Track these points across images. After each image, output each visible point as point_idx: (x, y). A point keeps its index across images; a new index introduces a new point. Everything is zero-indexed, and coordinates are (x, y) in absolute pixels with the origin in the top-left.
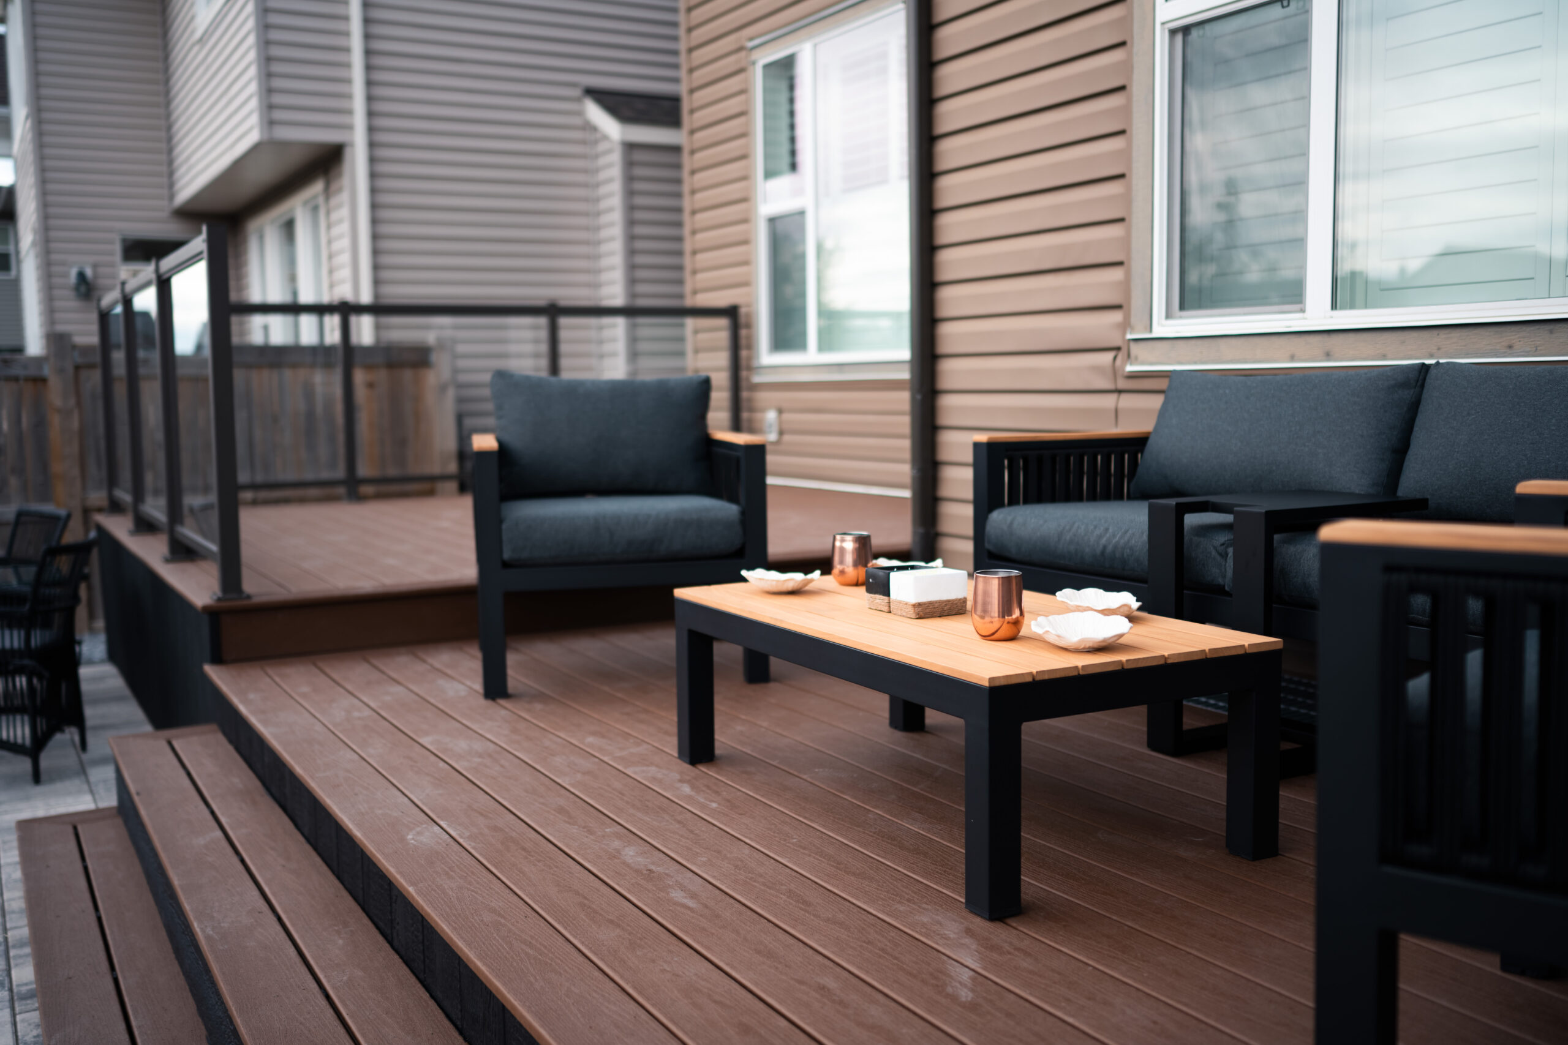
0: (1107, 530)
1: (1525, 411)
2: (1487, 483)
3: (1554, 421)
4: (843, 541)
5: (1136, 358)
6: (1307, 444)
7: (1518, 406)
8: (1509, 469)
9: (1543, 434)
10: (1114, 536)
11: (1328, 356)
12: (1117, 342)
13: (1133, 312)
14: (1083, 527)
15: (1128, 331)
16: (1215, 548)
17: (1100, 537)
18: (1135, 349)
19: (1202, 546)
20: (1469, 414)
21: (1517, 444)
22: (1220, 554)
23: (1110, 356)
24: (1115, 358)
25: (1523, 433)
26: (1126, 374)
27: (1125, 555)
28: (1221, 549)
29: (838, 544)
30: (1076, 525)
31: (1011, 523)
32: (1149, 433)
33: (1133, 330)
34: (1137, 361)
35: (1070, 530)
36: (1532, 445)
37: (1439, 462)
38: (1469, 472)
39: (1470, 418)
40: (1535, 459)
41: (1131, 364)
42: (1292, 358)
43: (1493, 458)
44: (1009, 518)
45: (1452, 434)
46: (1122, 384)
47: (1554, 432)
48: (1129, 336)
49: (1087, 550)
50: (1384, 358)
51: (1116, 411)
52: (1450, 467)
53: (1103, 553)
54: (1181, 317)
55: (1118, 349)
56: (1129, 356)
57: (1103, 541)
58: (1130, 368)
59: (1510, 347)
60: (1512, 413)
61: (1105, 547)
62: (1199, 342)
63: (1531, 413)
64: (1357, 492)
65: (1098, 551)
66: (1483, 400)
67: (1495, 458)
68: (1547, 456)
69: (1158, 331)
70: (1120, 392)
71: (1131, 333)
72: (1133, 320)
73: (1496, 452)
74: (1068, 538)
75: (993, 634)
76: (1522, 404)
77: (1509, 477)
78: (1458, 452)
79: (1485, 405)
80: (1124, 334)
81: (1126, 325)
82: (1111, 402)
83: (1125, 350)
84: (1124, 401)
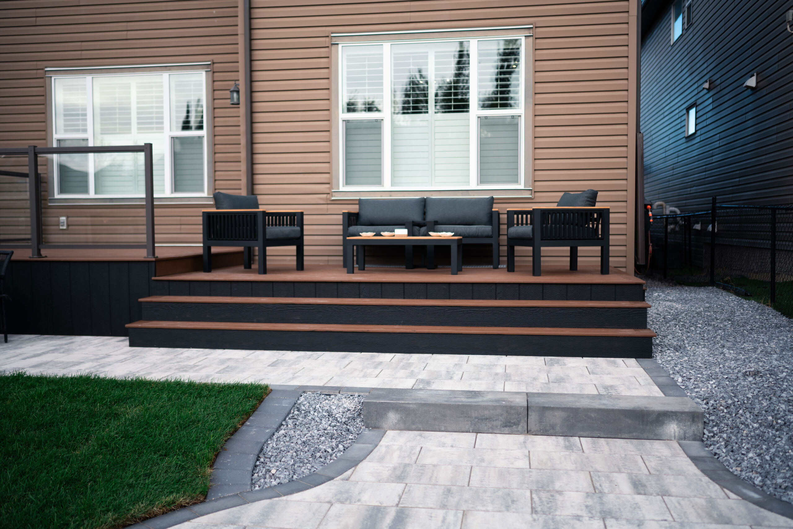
6: (408, 212)
7: (450, 205)
8: (451, 215)
11: (391, 196)
12: (328, 192)
13: (333, 185)
18: (334, 194)
20: (441, 206)
21: (452, 211)
24: (327, 196)
25: (453, 209)
26: (331, 200)
32: (359, 212)
33: (333, 189)
34: (334, 196)
36: (455, 211)
37: (436, 215)
40: (456, 213)
42: (381, 196)
45: (438, 210)
46: (329, 202)
48: (332, 191)
50: (404, 196)
52: (439, 216)
54: (347, 187)
55: (329, 194)
58: (333, 198)
59: (432, 195)
63: (453, 206)
66: (443, 204)
69: (341, 190)
70: (328, 204)
72: (333, 187)
73: (448, 212)
78: (440, 213)
81: (331, 188)
82: (325, 207)
83: (331, 194)
84: (330, 206)
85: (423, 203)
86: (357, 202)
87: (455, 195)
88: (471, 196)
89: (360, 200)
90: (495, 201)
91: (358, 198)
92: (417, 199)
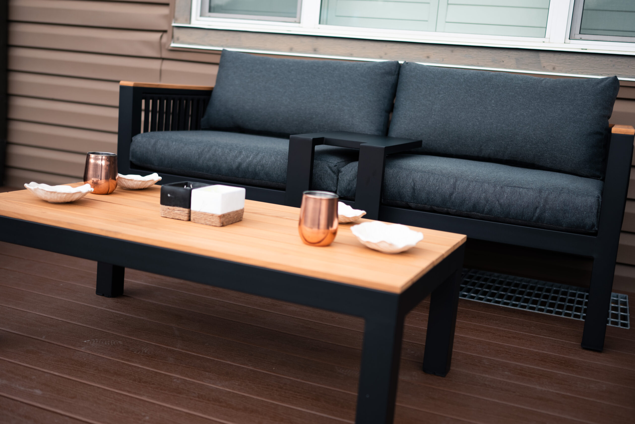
0: (240, 153)
1: (475, 95)
2: (453, 133)
3: (493, 101)
4: (96, 159)
5: (178, 39)
6: (337, 103)
7: (470, 92)
8: (468, 127)
9: (488, 108)
10: (247, 157)
11: (315, 51)
12: (165, 28)
13: (177, 9)
14: (220, 150)
15: (173, 21)
16: (330, 168)
17: (236, 157)
18: (177, 33)
19: (320, 166)
20: (439, 94)
21: (472, 113)
22: (334, 172)
23: (158, 35)
24: (161, 37)
25: (475, 107)
26: (170, 48)
27: (257, 169)
28: (335, 169)
29: (92, 161)
30: (214, 148)
31: (155, 144)
32: (212, 88)
33: (176, 20)
34: (178, 40)
35: (209, 151)
36: (481, 114)
37: (422, 120)
38: (442, 126)
39: (440, 96)
40: (483, 122)
41: (174, 42)
42: (291, 50)
43: (457, 120)
44: (153, 141)
45: (429, 104)
46: (165, 54)
47: (494, 108)
48: (174, 24)
49: (224, 165)
50: (351, 55)
51: (161, 71)
52: (430, 123)
53: (238, 168)
54: (209, 17)
55: (165, 31)
56: (173, 37)
57: (239, 160)
58: (173, 45)
59: (428, 57)
60: (467, 95)
61: (240, 164)
62: (226, 33)
63: (478, 96)
64: (369, 134)
65: (234, 166)
66: (446, 86)
67: (459, 120)
68: (491, 121)
69: (194, 24)
70: (163, 59)
71: (175, 23)
72: (176, 14)
73: (459, 116)
74: (208, 156)
75: (319, 242)
76: (472, 91)
77: (468, 131)
78: (434, 115)
79: (449, 89)
80: (170, 23)
81: (171, 17)
82: (155, 65)
83: (170, 33)
84: (168, 66)
85: (391, 79)
86: (217, 59)
87: (495, 63)
88: (544, 69)
89: (223, 54)
90: (622, 93)
91: (221, 49)
92: (376, 65)
